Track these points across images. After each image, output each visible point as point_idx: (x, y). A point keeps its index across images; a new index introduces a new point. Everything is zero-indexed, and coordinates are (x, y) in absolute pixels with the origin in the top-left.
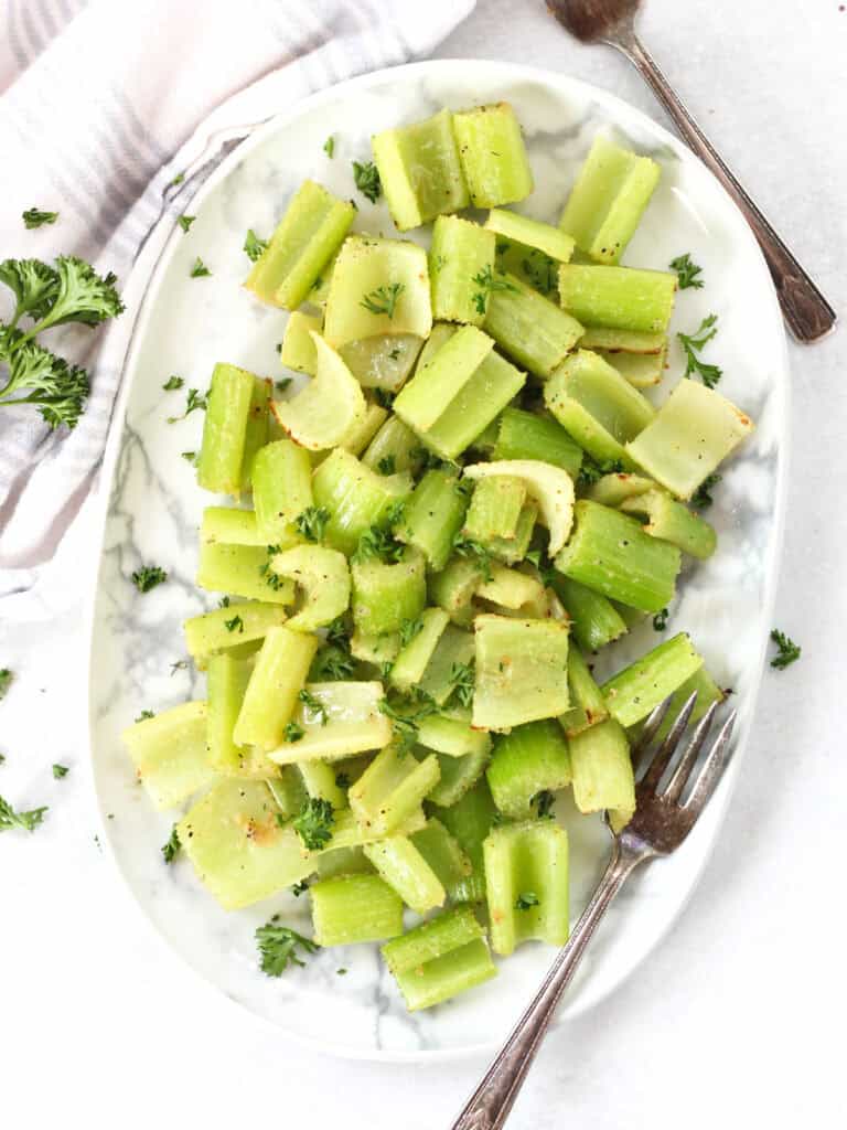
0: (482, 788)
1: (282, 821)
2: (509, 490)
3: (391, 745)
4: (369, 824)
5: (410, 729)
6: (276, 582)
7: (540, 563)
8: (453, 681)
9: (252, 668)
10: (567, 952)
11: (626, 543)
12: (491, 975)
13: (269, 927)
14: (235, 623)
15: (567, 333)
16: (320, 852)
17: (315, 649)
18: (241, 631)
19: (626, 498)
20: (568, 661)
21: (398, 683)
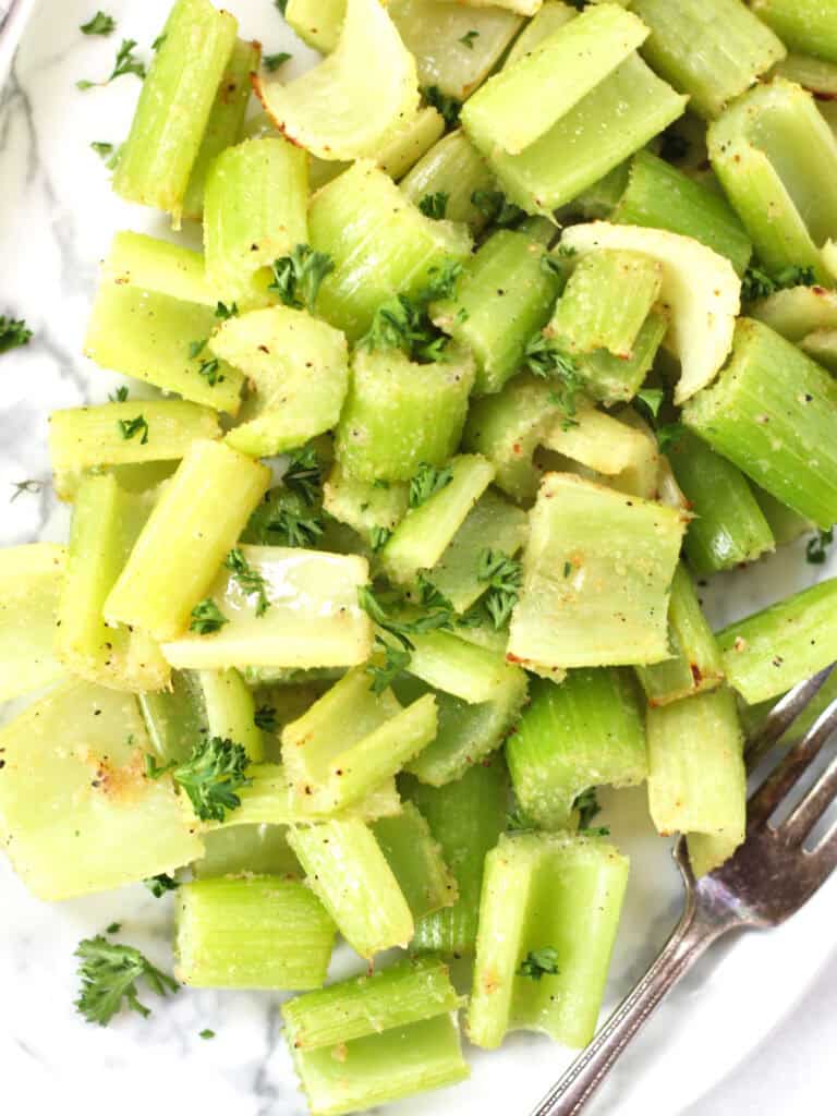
0: (496, 767)
1: (156, 769)
2: (635, 274)
3: (365, 668)
4: (308, 791)
5: (400, 647)
6: (214, 372)
7: (661, 408)
8: (485, 579)
9: (150, 508)
10: (588, 1059)
11: (809, 398)
12: (457, 1077)
13: (100, 941)
14: (135, 427)
15: (760, 47)
16: (217, 826)
17: (263, 491)
18: (144, 441)
19: (811, 330)
20: (674, 580)
21: (395, 567)
